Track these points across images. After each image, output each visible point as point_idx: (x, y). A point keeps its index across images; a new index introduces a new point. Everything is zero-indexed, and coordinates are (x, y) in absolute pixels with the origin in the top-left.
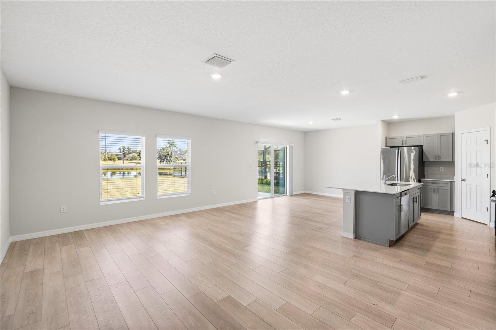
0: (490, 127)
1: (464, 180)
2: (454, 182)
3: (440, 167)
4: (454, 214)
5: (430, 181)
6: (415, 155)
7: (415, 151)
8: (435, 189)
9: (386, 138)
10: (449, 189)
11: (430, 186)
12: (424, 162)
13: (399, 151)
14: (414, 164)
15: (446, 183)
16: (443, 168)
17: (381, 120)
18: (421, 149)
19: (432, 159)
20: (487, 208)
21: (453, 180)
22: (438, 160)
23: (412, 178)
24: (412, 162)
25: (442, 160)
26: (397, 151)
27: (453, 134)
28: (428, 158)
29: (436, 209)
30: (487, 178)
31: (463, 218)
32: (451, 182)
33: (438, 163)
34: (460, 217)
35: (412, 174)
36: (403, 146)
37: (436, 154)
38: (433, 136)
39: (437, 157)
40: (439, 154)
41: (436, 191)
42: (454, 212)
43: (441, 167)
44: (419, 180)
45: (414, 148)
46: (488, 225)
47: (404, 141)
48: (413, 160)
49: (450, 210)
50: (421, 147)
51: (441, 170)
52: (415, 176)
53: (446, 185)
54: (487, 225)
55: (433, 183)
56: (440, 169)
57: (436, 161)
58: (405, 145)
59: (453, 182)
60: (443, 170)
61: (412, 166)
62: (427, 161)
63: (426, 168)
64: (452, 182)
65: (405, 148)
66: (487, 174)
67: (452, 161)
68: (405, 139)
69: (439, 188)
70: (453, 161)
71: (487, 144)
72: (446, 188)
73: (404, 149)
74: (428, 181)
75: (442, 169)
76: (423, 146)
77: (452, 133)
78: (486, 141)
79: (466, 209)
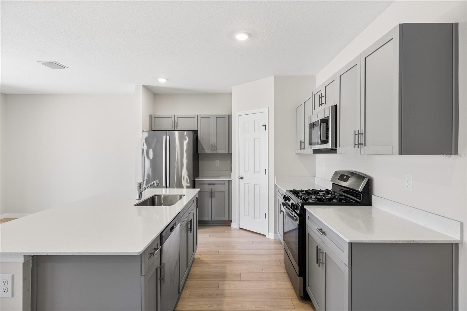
0: (268, 108)
1: (242, 178)
2: (232, 180)
3: (215, 161)
4: (231, 224)
5: (206, 182)
6: (188, 144)
7: (188, 138)
8: (211, 192)
9: (151, 116)
10: (226, 190)
11: (207, 188)
12: (199, 153)
13: (168, 137)
14: (188, 158)
15: (222, 182)
16: (218, 161)
17: (143, 85)
18: (195, 135)
19: (208, 151)
20: (266, 213)
21: (231, 178)
22: (215, 152)
23: (185, 179)
24: (185, 155)
25: (219, 151)
26: (164, 137)
27: (230, 117)
28: (203, 149)
29: (212, 220)
30: (266, 174)
31: (240, 228)
32: (228, 180)
33: (214, 156)
34: (238, 228)
35: (185, 173)
36: (174, 129)
37: (211, 142)
38: (208, 117)
39: (213, 147)
40: (215, 142)
41: (213, 194)
42: (231, 221)
43: (217, 160)
44: (193, 180)
45: (187, 133)
46: (267, 236)
47: (175, 123)
48: (186, 152)
49: (227, 220)
50: (195, 132)
51: (216, 165)
52: (189, 176)
53: (223, 186)
54: (265, 236)
55: (209, 184)
56: (216, 163)
57: (212, 152)
58: (175, 129)
59: (230, 180)
60: (218, 165)
61: (185, 161)
62: (202, 152)
63: (200, 162)
64: (229, 182)
65: (176, 133)
66: (266, 170)
67: (228, 152)
68: (176, 120)
69: (216, 190)
70: (230, 152)
71: (265, 130)
72: (223, 190)
73: (174, 135)
74: (203, 182)
75: (217, 163)
76: (197, 130)
77: (229, 115)
78: (264, 126)
79: (244, 216)
